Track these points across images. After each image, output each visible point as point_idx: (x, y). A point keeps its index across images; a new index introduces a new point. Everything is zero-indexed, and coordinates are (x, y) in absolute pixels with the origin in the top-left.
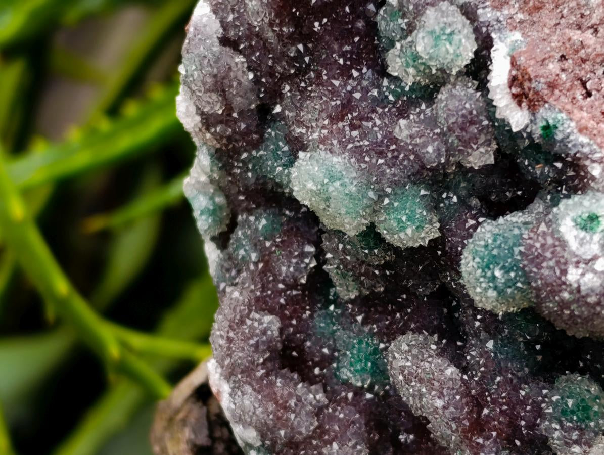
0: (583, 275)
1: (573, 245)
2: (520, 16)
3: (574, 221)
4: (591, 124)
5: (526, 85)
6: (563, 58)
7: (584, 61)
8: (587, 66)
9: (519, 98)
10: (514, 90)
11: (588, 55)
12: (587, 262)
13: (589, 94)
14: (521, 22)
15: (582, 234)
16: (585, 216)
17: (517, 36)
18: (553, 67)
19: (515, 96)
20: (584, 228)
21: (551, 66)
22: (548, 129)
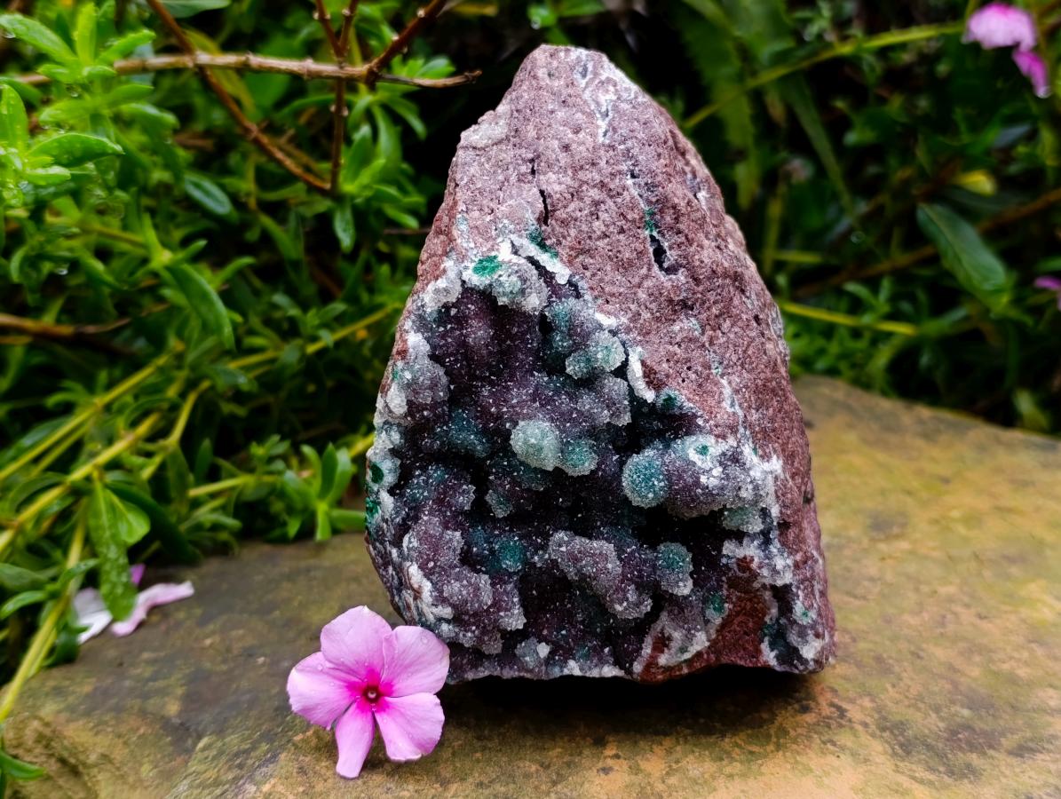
0: (708, 478)
1: (699, 463)
2: (639, 338)
3: (695, 450)
4: (691, 396)
5: (652, 376)
6: (668, 360)
7: (677, 362)
8: (679, 365)
9: (649, 383)
10: (647, 380)
11: (679, 359)
12: (708, 472)
13: (683, 381)
14: (640, 341)
15: (701, 457)
16: (700, 447)
17: (639, 349)
18: (665, 365)
19: (647, 383)
20: (701, 454)
21: (664, 365)
22: (670, 399)
